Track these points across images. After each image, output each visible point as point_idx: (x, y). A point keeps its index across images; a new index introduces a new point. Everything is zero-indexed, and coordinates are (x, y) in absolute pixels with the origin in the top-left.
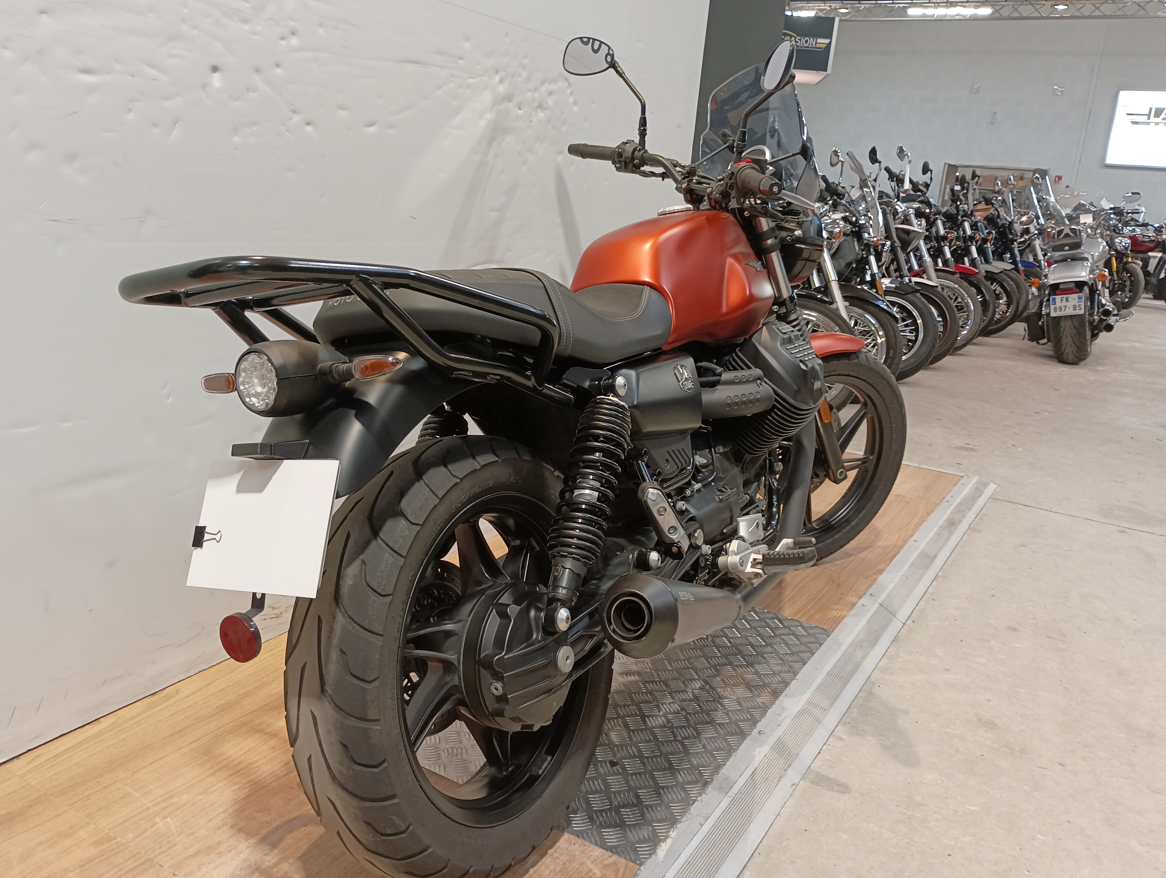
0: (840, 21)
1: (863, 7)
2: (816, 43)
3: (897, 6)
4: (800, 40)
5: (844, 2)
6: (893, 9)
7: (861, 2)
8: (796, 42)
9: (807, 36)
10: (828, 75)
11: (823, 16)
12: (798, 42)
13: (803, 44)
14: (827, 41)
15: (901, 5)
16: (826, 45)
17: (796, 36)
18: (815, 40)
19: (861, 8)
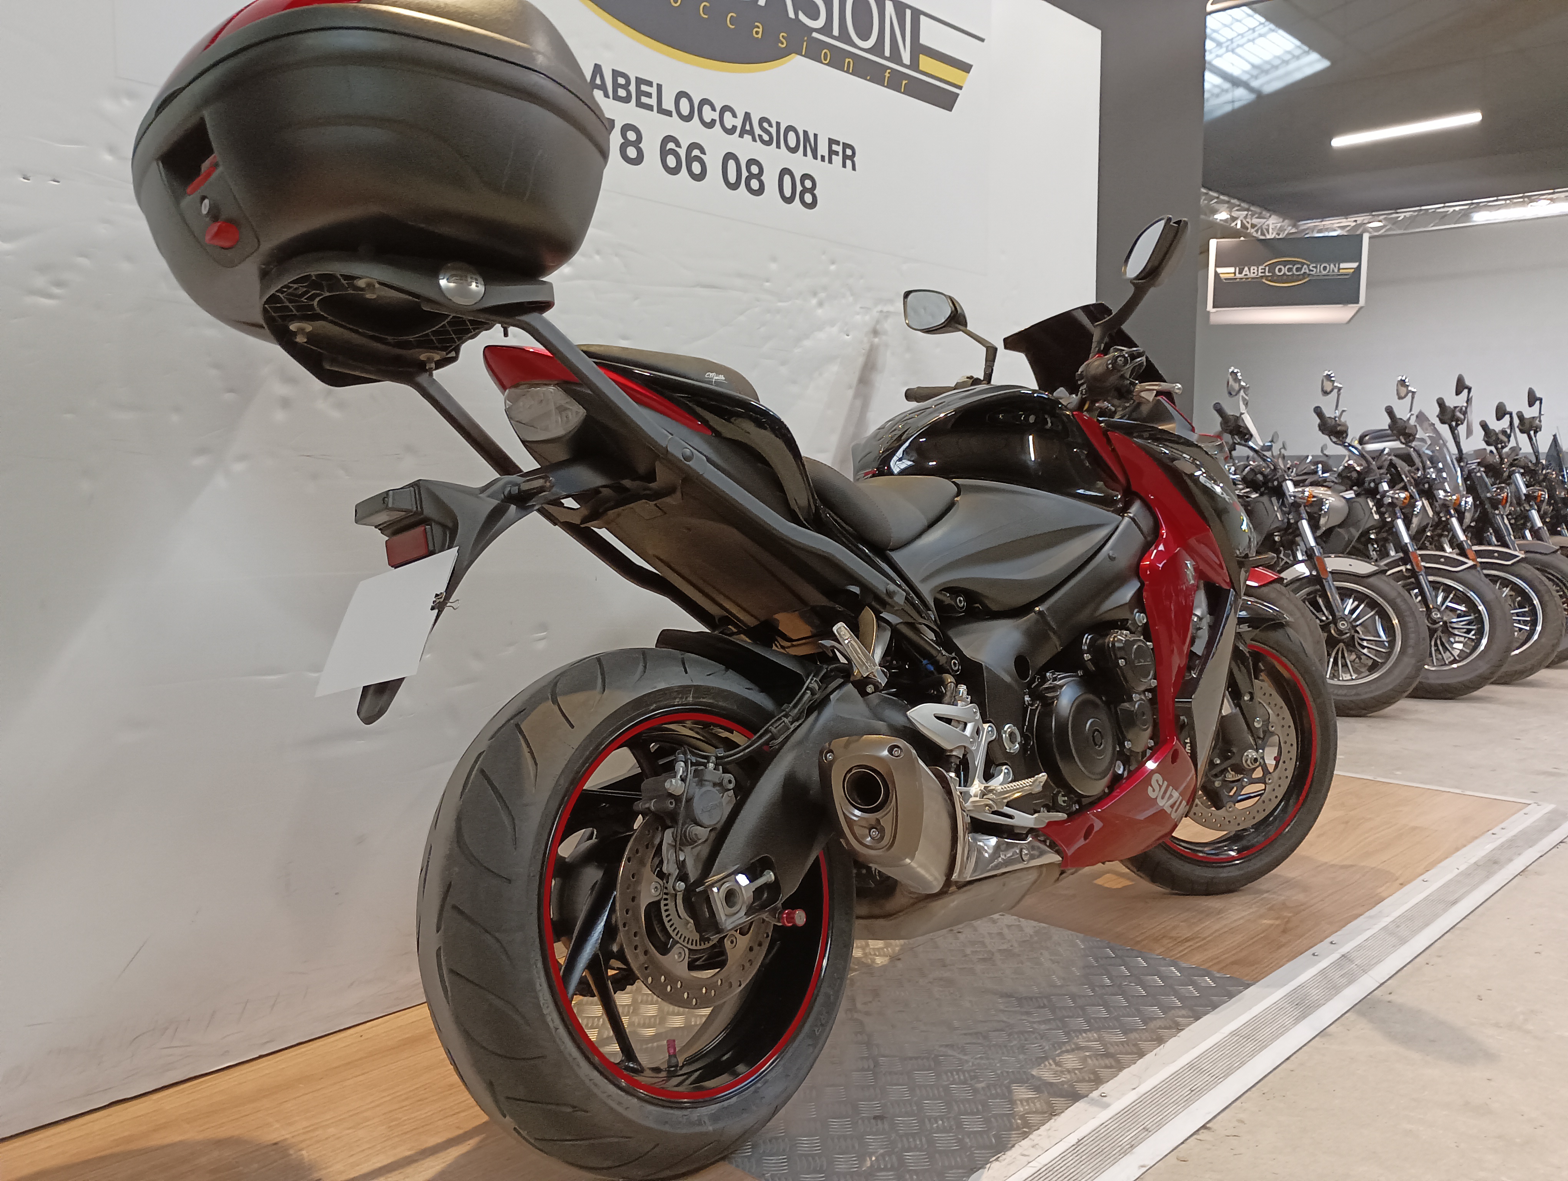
0: (1370, 238)
1: (1402, 216)
2: (1339, 269)
3: (1451, 209)
4: (1316, 267)
5: (1374, 213)
6: (1445, 215)
7: (1399, 211)
8: (1310, 270)
9: (1326, 262)
10: (1361, 308)
11: (1346, 234)
12: (1313, 271)
13: (1320, 272)
14: (1355, 265)
15: (1457, 209)
16: (1353, 270)
17: (1309, 263)
18: (1337, 265)
19: (1400, 219)
